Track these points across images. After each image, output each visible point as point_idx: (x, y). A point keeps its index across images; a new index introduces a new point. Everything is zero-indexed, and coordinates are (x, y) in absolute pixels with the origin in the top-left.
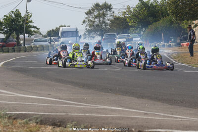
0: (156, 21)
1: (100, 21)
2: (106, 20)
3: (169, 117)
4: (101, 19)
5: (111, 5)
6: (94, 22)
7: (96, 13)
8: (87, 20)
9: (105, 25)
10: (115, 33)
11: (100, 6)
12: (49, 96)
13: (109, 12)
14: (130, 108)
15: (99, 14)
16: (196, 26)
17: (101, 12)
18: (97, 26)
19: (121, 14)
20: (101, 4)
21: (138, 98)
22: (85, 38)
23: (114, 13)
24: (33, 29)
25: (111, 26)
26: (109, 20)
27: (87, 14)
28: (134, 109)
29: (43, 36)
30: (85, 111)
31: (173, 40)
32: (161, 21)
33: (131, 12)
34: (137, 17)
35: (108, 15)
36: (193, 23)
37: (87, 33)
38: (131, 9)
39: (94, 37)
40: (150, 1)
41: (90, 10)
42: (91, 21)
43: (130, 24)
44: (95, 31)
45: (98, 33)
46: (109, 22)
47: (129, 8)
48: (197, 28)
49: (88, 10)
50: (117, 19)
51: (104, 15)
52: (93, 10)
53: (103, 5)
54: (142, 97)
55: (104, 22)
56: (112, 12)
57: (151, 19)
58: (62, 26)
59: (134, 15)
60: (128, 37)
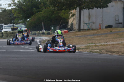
10: (3, 24)
16: (73, 15)
23: (1, 5)
31: (52, 28)
32: (43, 11)
33: (16, 3)
34: (21, 8)
36: (71, 13)
43: (15, 15)
48: (74, 17)
60: (13, 27)
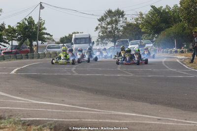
0: (168, 27)
1: (112, 27)
2: (119, 26)
3: (182, 122)
4: (114, 25)
5: (123, 12)
6: (107, 28)
7: (109, 20)
8: (100, 26)
9: (118, 32)
10: (128, 40)
11: (113, 13)
12: (63, 102)
13: (121, 19)
14: (143, 114)
15: (112, 21)
17: (114, 19)
18: (110, 32)
19: (134, 20)
20: (113, 11)
21: (151, 104)
22: (98, 45)
23: (126, 19)
24: (46, 36)
25: (124, 32)
26: (121, 26)
27: (99, 20)
28: (147, 114)
29: (56, 43)
30: (99, 117)
31: (185, 46)
32: (174, 27)
33: (143, 18)
34: (149, 23)
35: (121, 22)
37: (100, 40)
38: (144, 16)
39: (106, 44)
40: (162, 7)
41: (102, 16)
42: (104, 27)
43: (143, 30)
44: (108, 37)
45: (111, 40)
46: (121, 28)
47: (141, 14)
49: (101, 17)
50: (130, 25)
51: (117, 22)
52: (106, 16)
53: (115, 11)
54: (155, 103)
55: (116, 28)
56: (124, 19)
57: (163, 25)
58: (75, 33)
59: (147, 22)
60: (141, 43)
